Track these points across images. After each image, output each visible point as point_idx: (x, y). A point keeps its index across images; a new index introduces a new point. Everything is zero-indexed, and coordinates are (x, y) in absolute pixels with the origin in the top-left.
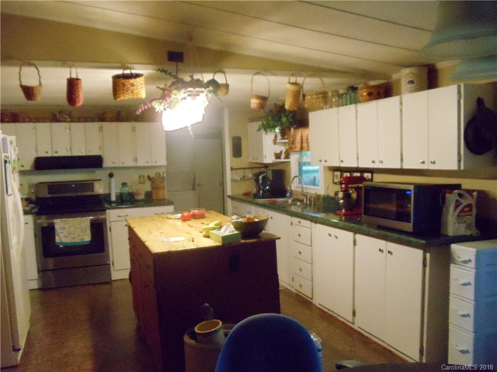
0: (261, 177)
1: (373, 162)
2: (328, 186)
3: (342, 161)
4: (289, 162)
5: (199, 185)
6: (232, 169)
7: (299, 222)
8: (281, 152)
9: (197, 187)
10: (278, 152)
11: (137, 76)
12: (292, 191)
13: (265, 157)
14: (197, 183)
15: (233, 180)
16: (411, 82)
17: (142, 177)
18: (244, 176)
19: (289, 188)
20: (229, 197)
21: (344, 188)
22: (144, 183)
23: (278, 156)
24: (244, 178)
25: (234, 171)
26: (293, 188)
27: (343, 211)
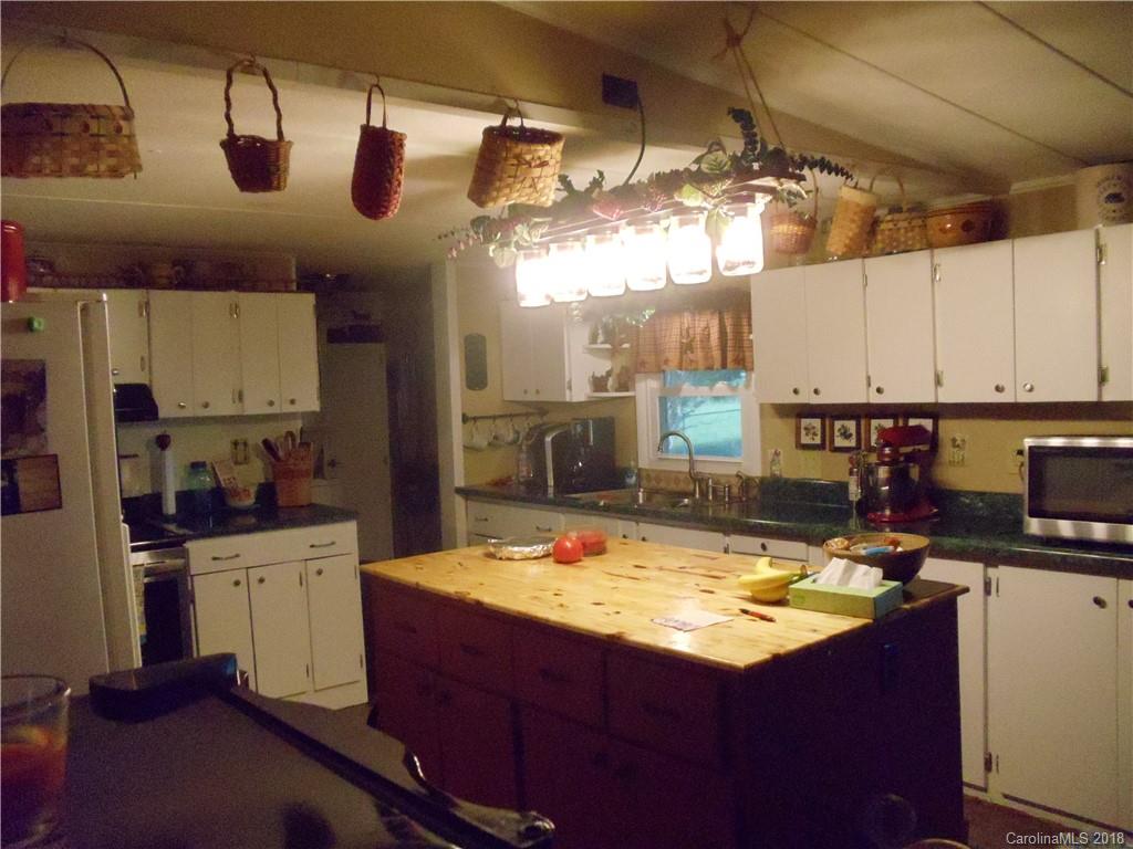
0: (548, 439)
1: (999, 389)
2: (777, 454)
3: (879, 390)
4: (634, 397)
5: (333, 464)
6: (465, 419)
7: (764, 547)
8: (609, 374)
9: (327, 470)
10: (601, 372)
11: (548, 138)
12: (639, 470)
13: (570, 388)
14: (327, 458)
15: (469, 449)
16: (1114, 198)
17: (241, 447)
18: (496, 438)
19: (632, 463)
20: (459, 491)
21: (887, 455)
22: (246, 460)
23: (599, 383)
24: (495, 443)
25: (470, 424)
26: (644, 463)
27: (888, 512)
